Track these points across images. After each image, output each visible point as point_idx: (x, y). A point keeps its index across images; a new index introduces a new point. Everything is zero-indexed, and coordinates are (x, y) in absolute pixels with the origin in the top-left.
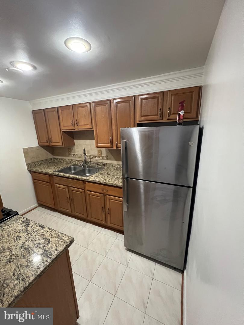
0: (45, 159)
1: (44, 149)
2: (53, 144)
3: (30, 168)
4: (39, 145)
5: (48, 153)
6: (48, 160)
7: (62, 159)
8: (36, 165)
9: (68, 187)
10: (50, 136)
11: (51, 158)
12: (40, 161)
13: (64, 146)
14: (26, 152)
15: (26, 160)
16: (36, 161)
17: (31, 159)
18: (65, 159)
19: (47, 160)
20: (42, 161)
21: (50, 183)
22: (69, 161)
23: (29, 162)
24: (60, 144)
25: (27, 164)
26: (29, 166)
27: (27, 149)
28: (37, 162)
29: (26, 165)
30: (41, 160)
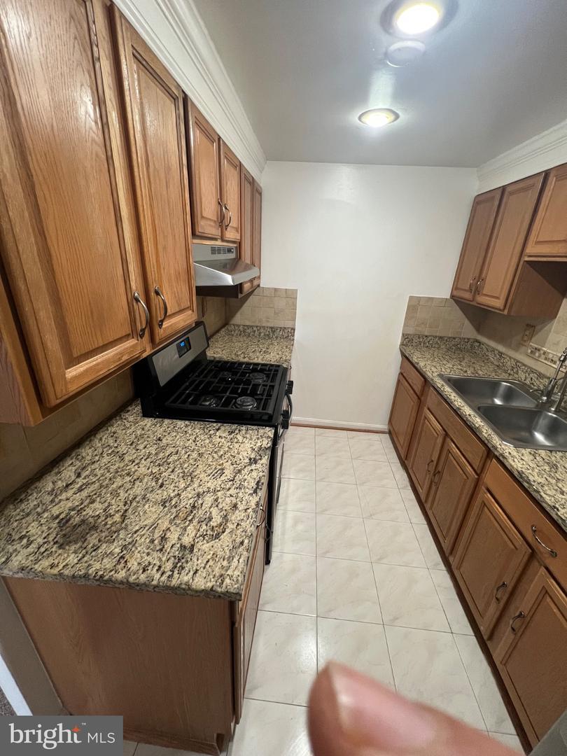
0: (450, 336)
1: (461, 309)
2: (482, 299)
3: (406, 345)
4: (452, 296)
5: (467, 322)
6: (457, 339)
7: (493, 350)
8: (420, 343)
9: (447, 435)
10: (483, 276)
11: (468, 339)
12: (436, 337)
13: (506, 312)
14: (415, 305)
15: (405, 325)
16: (426, 334)
17: (417, 326)
18: (501, 354)
19: (454, 338)
20: (441, 338)
21: (419, 398)
22: (509, 363)
23: (411, 331)
24: (498, 303)
25: (403, 334)
26: (407, 340)
27: (419, 299)
28: (426, 336)
29: (401, 335)
30: (438, 334)
